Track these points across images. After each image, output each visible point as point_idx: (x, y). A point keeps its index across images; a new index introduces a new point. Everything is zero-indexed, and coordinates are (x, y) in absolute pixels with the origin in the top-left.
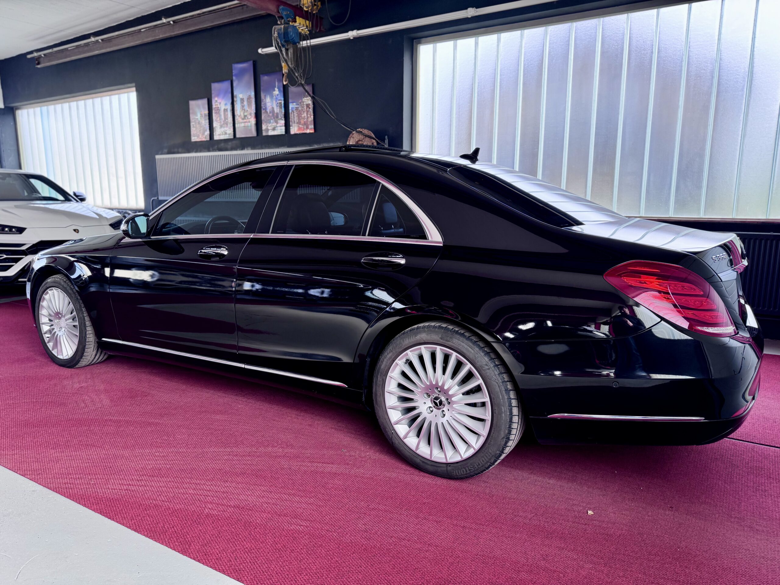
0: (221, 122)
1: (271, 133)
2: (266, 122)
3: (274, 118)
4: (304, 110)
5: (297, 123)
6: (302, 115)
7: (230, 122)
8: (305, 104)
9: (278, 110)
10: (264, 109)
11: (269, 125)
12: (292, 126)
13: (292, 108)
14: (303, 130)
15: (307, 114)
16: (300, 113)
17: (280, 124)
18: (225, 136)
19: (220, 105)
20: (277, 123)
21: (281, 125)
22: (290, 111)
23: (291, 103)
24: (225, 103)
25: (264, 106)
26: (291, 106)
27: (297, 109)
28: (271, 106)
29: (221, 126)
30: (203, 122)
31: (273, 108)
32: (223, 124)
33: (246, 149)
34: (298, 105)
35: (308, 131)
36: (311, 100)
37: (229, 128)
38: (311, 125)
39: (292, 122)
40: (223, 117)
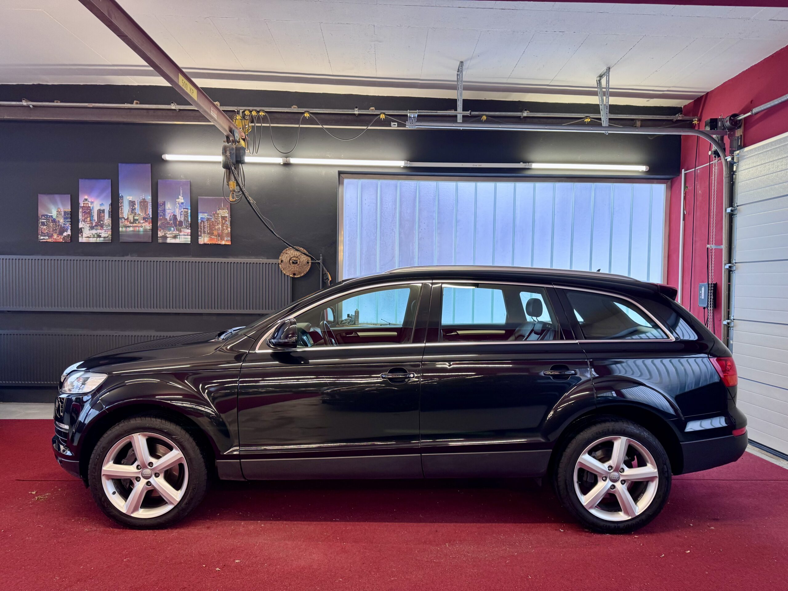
0: (92, 223)
1: (169, 241)
2: (163, 229)
3: (176, 226)
4: (218, 222)
5: (209, 234)
6: (215, 226)
7: (107, 224)
8: (220, 216)
9: (183, 218)
10: (161, 216)
11: (168, 233)
12: (200, 236)
13: (201, 218)
14: (217, 242)
15: (222, 226)
16: (213, 224)
17: (185, 232)
18: (98, 239)
19: (91, 204)
20: (181, 231)
21: (186, 234)
22: (199, 221)
23: (201, 213)
24: (101, 203)
25: (162, 213)
26: (200, 216)
27: (208, 220)
28: (172, 213)
29: (92, 228)
30: (62, 221)
31: (175, 216)
32: (96, 226)
33: (129, 255)
34: (211, 216)
35: (223, 243)
36: (228, 213)
37: (105, 231)
38: (227, 236)
39: (200, 231)
40: (95, 218)
